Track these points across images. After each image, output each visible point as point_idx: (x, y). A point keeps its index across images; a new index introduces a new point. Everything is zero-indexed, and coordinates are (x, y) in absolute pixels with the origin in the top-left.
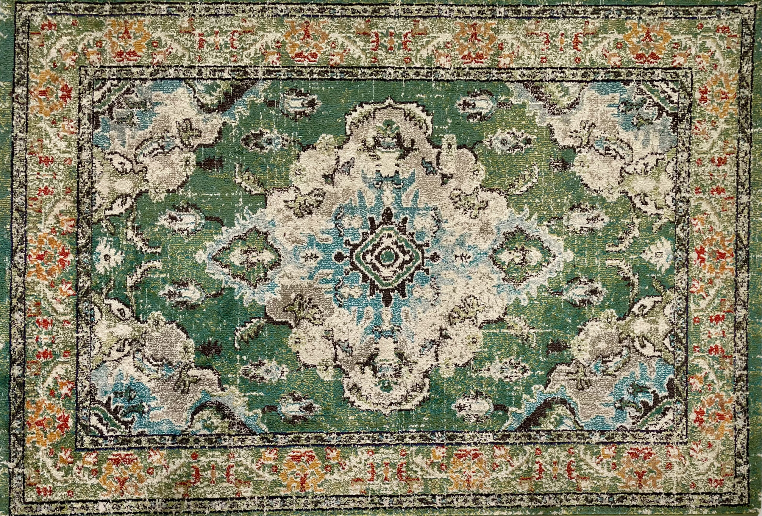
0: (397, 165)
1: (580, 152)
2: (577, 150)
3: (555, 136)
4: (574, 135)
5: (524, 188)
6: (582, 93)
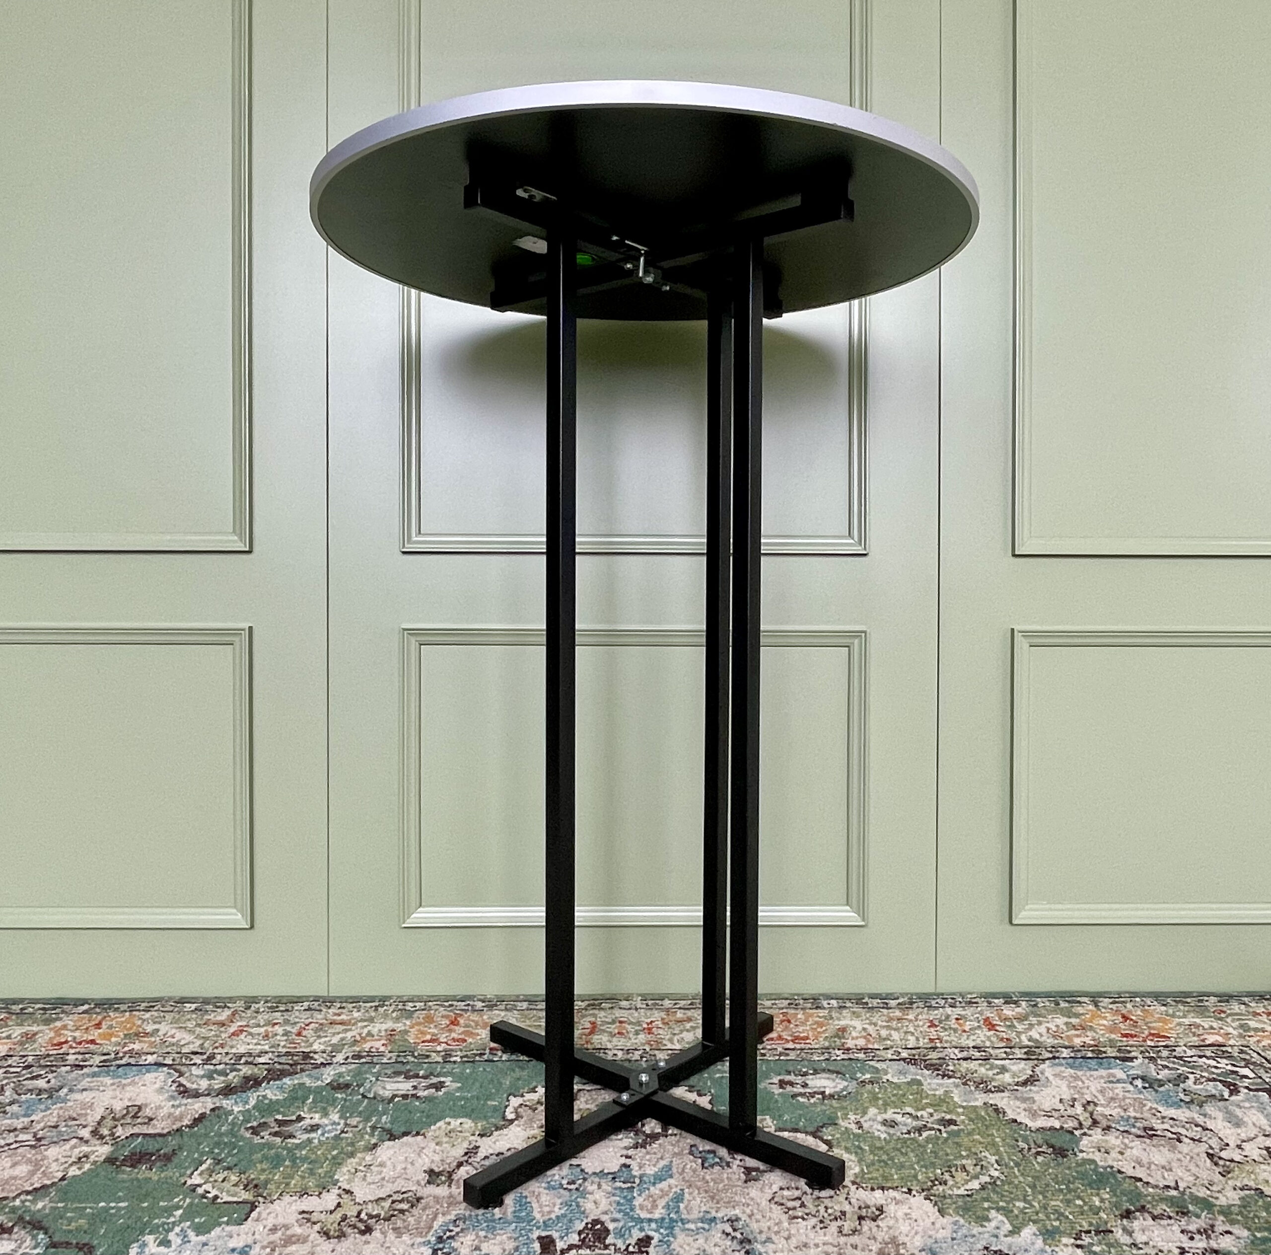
0: (627, 1157)
1: (1085, 1134)
2: (1077, 1133)
3: (1011, 1115)
4: (1056, 1114)
5: (975, 1185)
6: (1037, 1070)
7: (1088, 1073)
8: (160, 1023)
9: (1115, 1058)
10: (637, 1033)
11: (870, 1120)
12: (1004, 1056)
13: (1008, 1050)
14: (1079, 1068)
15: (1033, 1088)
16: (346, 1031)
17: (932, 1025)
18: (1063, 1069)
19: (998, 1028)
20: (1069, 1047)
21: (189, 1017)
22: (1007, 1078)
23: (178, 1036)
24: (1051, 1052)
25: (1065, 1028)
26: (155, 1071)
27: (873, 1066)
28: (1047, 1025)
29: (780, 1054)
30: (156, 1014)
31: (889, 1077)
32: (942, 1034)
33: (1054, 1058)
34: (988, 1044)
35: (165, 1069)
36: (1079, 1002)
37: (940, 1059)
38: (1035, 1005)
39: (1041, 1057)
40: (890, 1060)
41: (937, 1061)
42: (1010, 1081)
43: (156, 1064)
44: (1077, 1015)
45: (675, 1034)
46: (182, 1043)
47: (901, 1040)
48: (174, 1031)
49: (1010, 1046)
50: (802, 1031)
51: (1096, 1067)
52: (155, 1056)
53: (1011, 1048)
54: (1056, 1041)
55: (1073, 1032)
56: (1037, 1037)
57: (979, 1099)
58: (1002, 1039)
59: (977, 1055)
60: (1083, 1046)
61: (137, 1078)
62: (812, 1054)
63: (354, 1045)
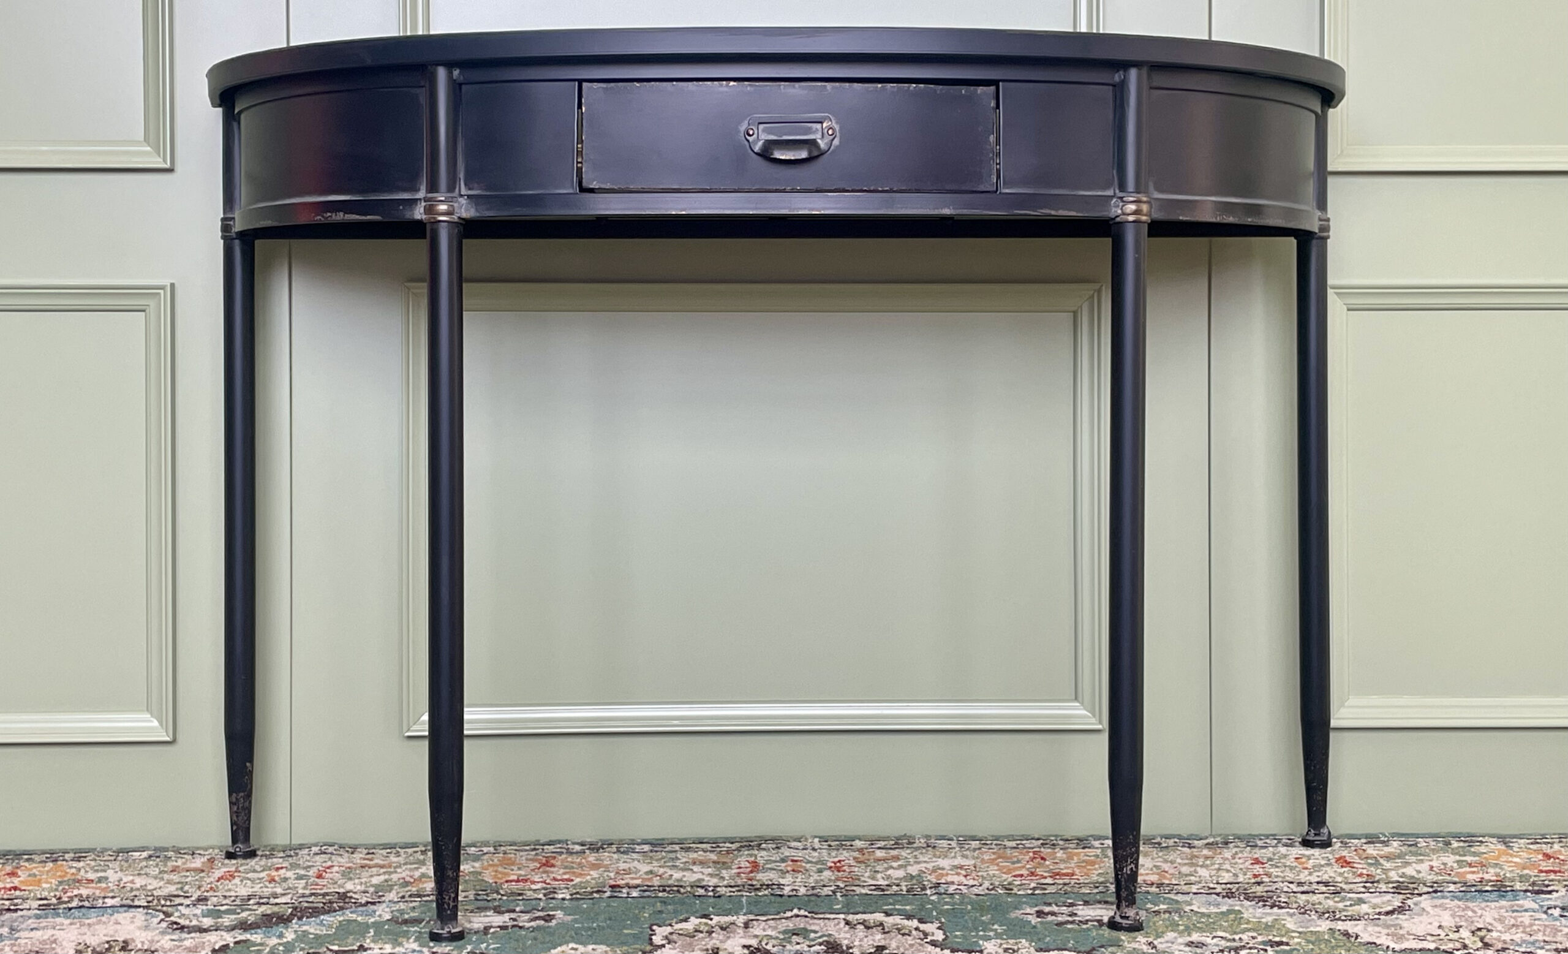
4: (1431, 939)
6: (1409, 902)
7: (1483, 905)
8: (105, 871)
9: (1526, 891)
10: (820, 871)
11: (1167, 942)
12: (1363, 890)
13: (1368, 885)
14: (1473, 899)
15: (1400, 916)
16: (390, 873)
17: (1257, 861)
18: (1447, 901)
19: (1355, 865)
20: (1460, 883)
21: (144, 863)
22: (1364, 908)
23: (139, 882)
24: (1432, 887)
25: (1455, 865)
26: (125, 911)
27: (1170, 899)
28: (1431, 863)
29: (1034, 889)
30: (93, 863)
31: (1195, 908)
32: (1272, 870)
33: (1436, 892)
34: (1339, 879)
35: (141, 910)
36: (1481, 842)
37: (1267, 892)
38: (1415, 845)
39: (1416, 892)
40: (1195, 894)
41: (1264, 894)
42: (1370, 911)
43: (122, 906)
44: (1475, 854)
45: (878, 872)
46: (149, 887)
47: (1211, 877)
48: (131, 878)
49: (1371, 880)
50: (1063, 868)
51: (1496, 899)
52: (118, 899)
53: (1372, 883)
54: (1440, 878)
55: (1468, 869)
56: (1414, 874)
57: (1324, 926)
58: (1361, 875)
59: (1324, 889)
60: (1480, 882)
61: (104, 919)
62: (1081, 887)
63: (407, 886)
